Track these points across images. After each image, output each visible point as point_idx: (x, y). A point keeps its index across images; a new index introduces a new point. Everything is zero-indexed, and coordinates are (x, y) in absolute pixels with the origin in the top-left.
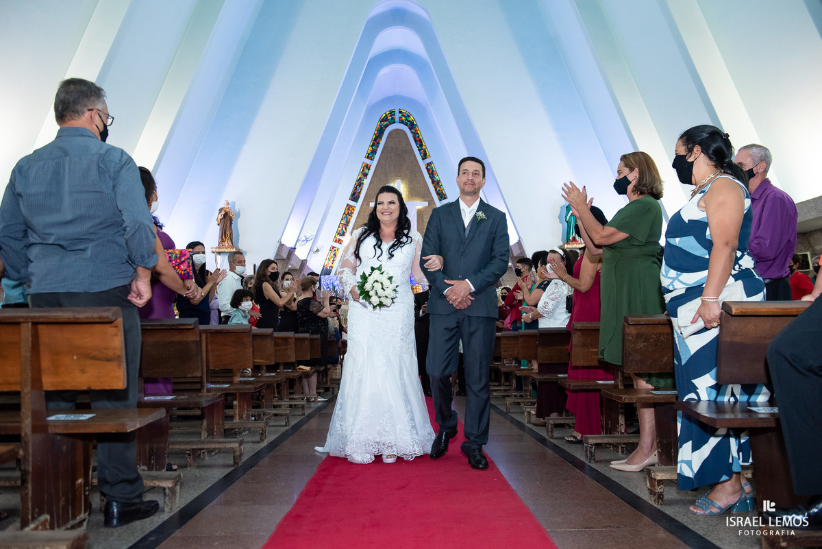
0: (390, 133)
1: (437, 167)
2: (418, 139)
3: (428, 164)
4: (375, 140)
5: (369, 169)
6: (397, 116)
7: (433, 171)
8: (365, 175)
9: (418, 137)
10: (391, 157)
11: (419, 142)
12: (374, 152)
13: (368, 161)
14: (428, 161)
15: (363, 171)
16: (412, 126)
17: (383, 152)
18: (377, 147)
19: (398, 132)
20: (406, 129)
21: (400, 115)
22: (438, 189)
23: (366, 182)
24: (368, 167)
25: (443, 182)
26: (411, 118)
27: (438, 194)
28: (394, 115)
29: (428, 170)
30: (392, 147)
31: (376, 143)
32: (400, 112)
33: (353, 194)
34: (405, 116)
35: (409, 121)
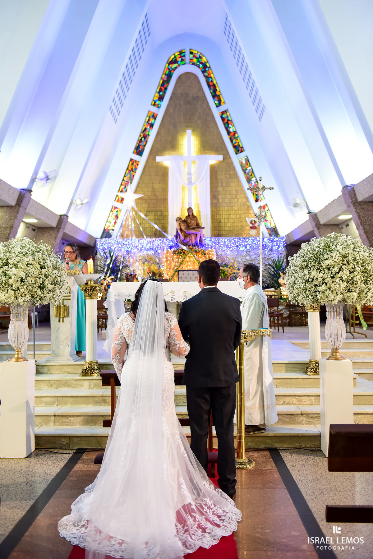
0: (180, 77)
1: (233, 115)
2: (211, 84)
3: (223, 113)
4: (163, 85)
5: (155, 119)
6: (188, 56)
7: (228, 120)
8: (152, 126)
9: (212, 81)
10: (180, 105)
11: (213, 87)
12: (161, 98)
13: (154, 109)
14: (223, 108)
15: (149, 120)
16: (205, 68)
17: (171, 99)
18: (165, 93)
19: (188, 75)
20: (197, 72)
21: (191, 56)
22: (234, 141)
23: (153, 133)
24: (154, 117)
25: (240, 134)
26: (204, 60)
27: (235, 147)
28: (184, 56)
29: (223, 119)
30: (182, 94)
31: (163, 88)
32: (191, 53)
33: (137, 148)
34: (196, 58)
35: (201, 63)
